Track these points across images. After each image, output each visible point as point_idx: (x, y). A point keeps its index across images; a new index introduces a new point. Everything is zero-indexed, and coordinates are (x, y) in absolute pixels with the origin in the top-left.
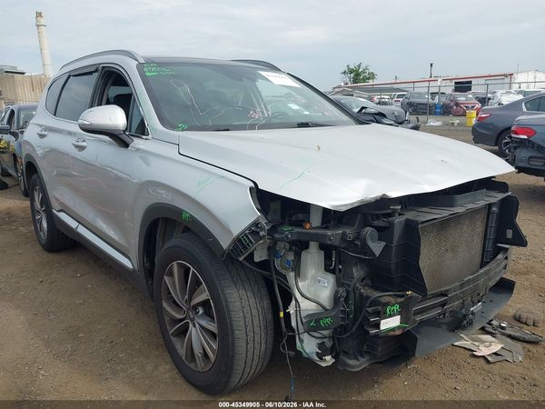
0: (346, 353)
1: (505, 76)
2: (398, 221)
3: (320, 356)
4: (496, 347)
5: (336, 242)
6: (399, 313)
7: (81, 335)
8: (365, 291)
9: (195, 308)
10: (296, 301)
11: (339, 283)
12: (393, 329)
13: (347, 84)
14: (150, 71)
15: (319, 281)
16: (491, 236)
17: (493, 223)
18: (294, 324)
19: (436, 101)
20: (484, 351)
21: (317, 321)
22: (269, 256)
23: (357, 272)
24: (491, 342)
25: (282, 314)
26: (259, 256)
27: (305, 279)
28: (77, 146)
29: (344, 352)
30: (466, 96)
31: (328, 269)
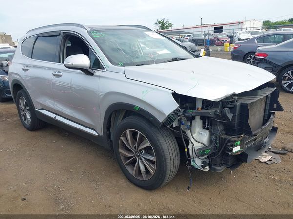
0: (215, 165)
1: (239, 23)
2: (238, 104)
3: (203, 167)
4: (269, 157)
5: (212, 115)
6: (240, 145)
7: (71, 170)
8: (224, 136)
9: (140, 150)
10: (192, 142)
11: (211, 134)
12: (237, 152)
13: (157, 30)
14: (95, 35)
15: (201, 134)
16: (267, 108)
17: (268, 102)
18: (191, 153)
19: (207, 38)
20: (264, 159)
21: (203, 151)
22: (179, 124)
23: (220, 128)
24: (266, 156)
25: (186, 150)
26: (175, 124)
27: (195, 133)
28: (54, 75)
29: (214, 164)
30: (222, 35)
31: (204, 128)
